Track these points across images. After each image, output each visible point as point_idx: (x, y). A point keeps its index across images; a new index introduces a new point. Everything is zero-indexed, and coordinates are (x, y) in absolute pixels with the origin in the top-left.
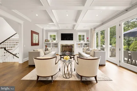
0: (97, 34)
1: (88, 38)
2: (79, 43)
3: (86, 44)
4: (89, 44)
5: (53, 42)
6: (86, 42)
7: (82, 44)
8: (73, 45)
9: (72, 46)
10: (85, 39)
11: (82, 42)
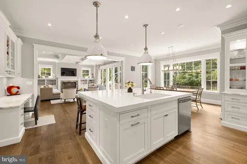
0: (101, 71)
1: (93, 74)
2: (84, 79)
3: (91, 80)
4: (94, 80)
5: (47, 78)
6: (91, 78)
7: (86, 80)
8: (77, 81)
9: (75, 83)
10: (90, 75)
11: (86, 78)
